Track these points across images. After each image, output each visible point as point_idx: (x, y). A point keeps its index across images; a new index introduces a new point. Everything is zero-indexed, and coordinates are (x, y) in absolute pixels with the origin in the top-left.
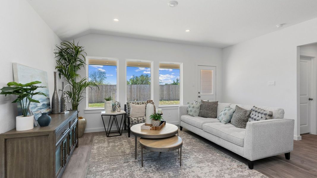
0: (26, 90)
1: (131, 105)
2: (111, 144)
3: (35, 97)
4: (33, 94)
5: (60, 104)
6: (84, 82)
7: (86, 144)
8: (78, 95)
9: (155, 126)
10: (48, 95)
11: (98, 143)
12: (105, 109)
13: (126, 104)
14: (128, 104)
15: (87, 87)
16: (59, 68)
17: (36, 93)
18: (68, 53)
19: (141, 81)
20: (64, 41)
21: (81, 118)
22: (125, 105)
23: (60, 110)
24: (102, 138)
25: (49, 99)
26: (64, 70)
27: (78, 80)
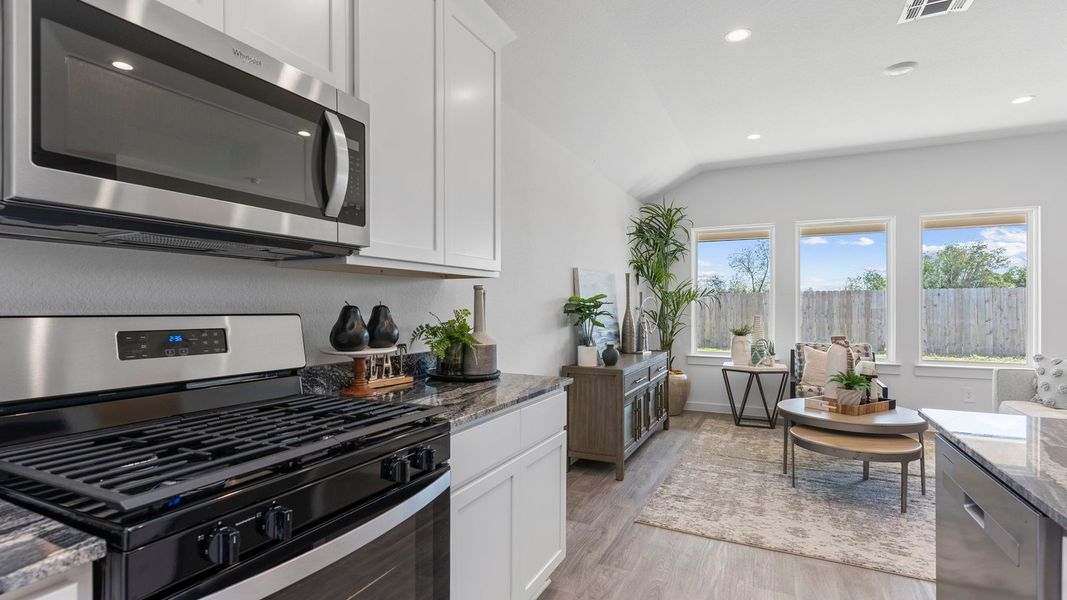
0: (589, 307)
1: (807, 351)
2: (739, 439)
3: (599, 319)
4: (597, 314)
5: (635, 335)
6: (686, 289)
7: (685, 428)
8: (673, 321)
9: (844, 403)
10: (616, 318)
11: (713, 430)
12: (734, 357)
13: (795, 348)
14: (799, 347)
15: (693, 302)
16: (637, 262)
17: (601, 313)
18: (652, 227)
19: (947, 272)
20: (647, 205)
21: (678, 372)
22: (793, 351)
23: (635, 346)
24: (723, 424)
25: (617, 324)
26: (645, 267)
27: (672, 288)
